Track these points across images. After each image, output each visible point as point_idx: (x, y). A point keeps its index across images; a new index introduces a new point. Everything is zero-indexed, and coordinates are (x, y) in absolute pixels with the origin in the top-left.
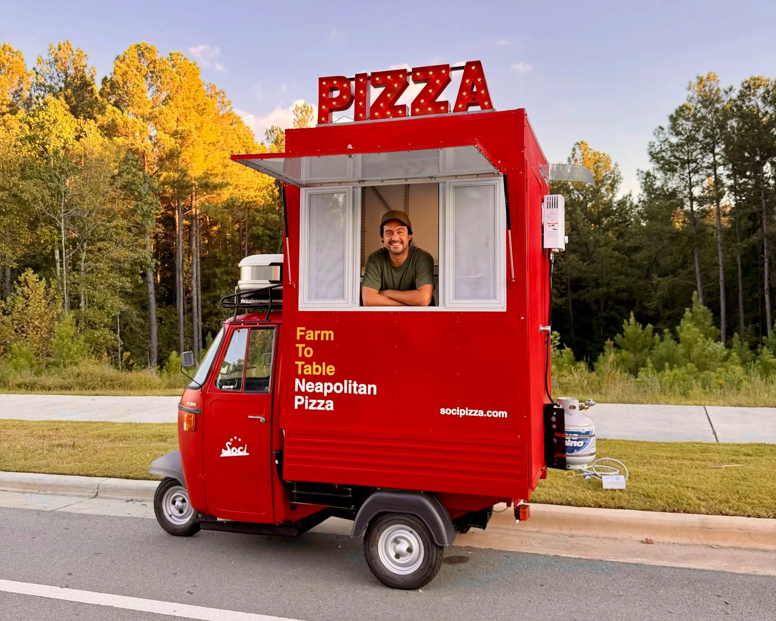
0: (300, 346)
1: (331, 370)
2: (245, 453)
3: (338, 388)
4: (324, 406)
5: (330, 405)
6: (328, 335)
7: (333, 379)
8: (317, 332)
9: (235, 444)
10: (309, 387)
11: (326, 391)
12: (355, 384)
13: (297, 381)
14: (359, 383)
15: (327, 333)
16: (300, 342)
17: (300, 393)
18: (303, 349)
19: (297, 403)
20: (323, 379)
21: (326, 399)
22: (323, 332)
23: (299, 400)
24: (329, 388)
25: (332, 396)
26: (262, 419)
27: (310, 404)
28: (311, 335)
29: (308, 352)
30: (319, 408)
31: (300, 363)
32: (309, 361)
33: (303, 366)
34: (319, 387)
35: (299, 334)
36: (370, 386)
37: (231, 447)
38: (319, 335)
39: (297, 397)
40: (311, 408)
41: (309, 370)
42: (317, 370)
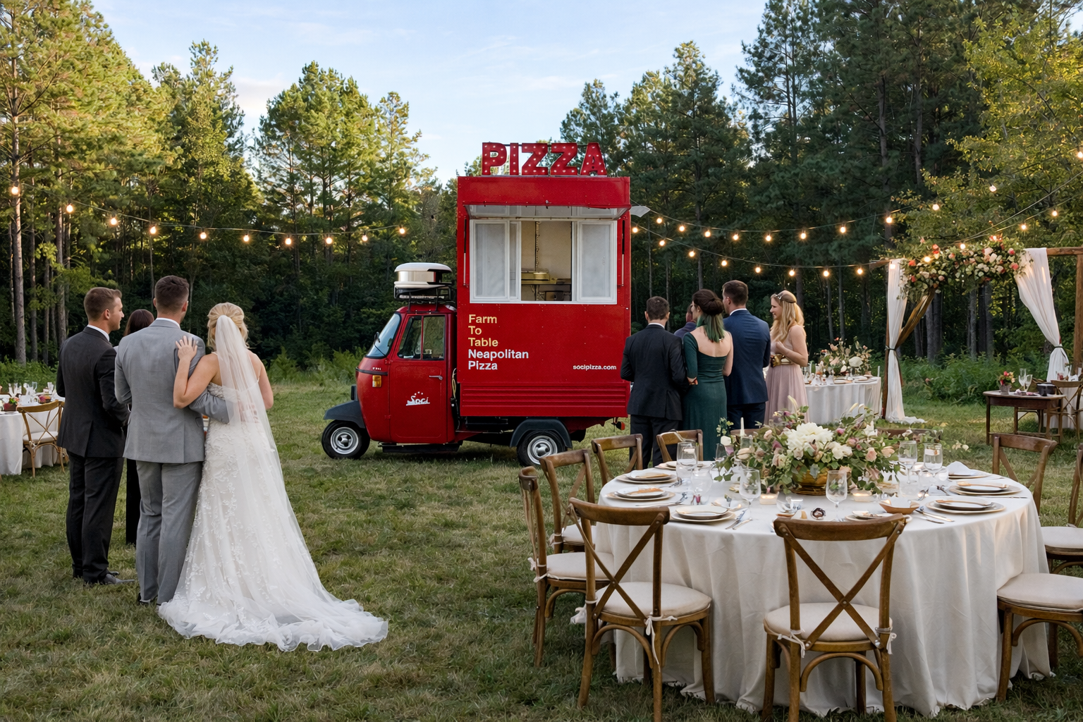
0: (472, 327)
1: (495, 343)
2: (427, 402)
3: (501, 355)
4: (490, 367)
5: (495, 367)
6: (492, 319)
7: (497, 349)
8: (484, 318)
9: (419, 397)
10: (480, 354)
11: (492, 357)
12: (513, 352)
13: (470, 351)
14: (515, 351)
15: (492, 318)
16: (471, 324)
17: (472, 359)
18: (474, 329)
19: (470, 366)
20: (490, 349)
21: (492, 363)
22: (489, 318)
23: (472, 364)
24: (494, 355)
25: (496, 360)
26: (440, 378)
27: (480, 366)
28: (480, 320)
29: (478, 331)
30: (487, 368)
31: (472, 339)
32: (479, 337)
33: (474, 341)
34: (487, 355)
35: (470, 319)
36: (524, 353)
37: (415, 399)
38: (486, 320)
39: (470, 362)
40: (481, 368)
41: (478, 343)
42: (485, 343)
